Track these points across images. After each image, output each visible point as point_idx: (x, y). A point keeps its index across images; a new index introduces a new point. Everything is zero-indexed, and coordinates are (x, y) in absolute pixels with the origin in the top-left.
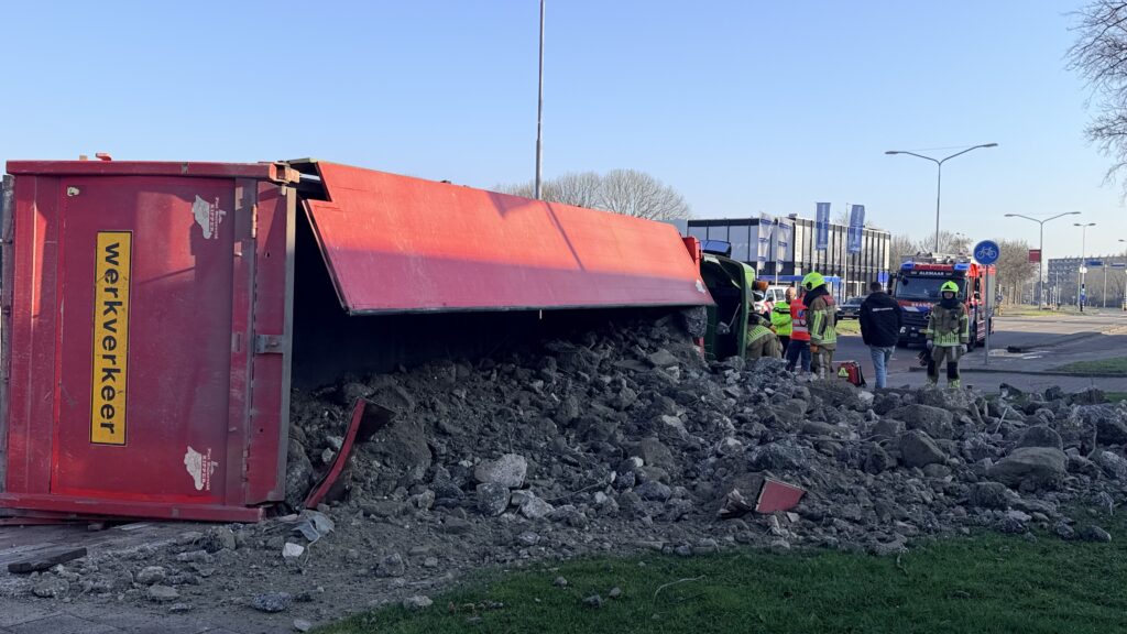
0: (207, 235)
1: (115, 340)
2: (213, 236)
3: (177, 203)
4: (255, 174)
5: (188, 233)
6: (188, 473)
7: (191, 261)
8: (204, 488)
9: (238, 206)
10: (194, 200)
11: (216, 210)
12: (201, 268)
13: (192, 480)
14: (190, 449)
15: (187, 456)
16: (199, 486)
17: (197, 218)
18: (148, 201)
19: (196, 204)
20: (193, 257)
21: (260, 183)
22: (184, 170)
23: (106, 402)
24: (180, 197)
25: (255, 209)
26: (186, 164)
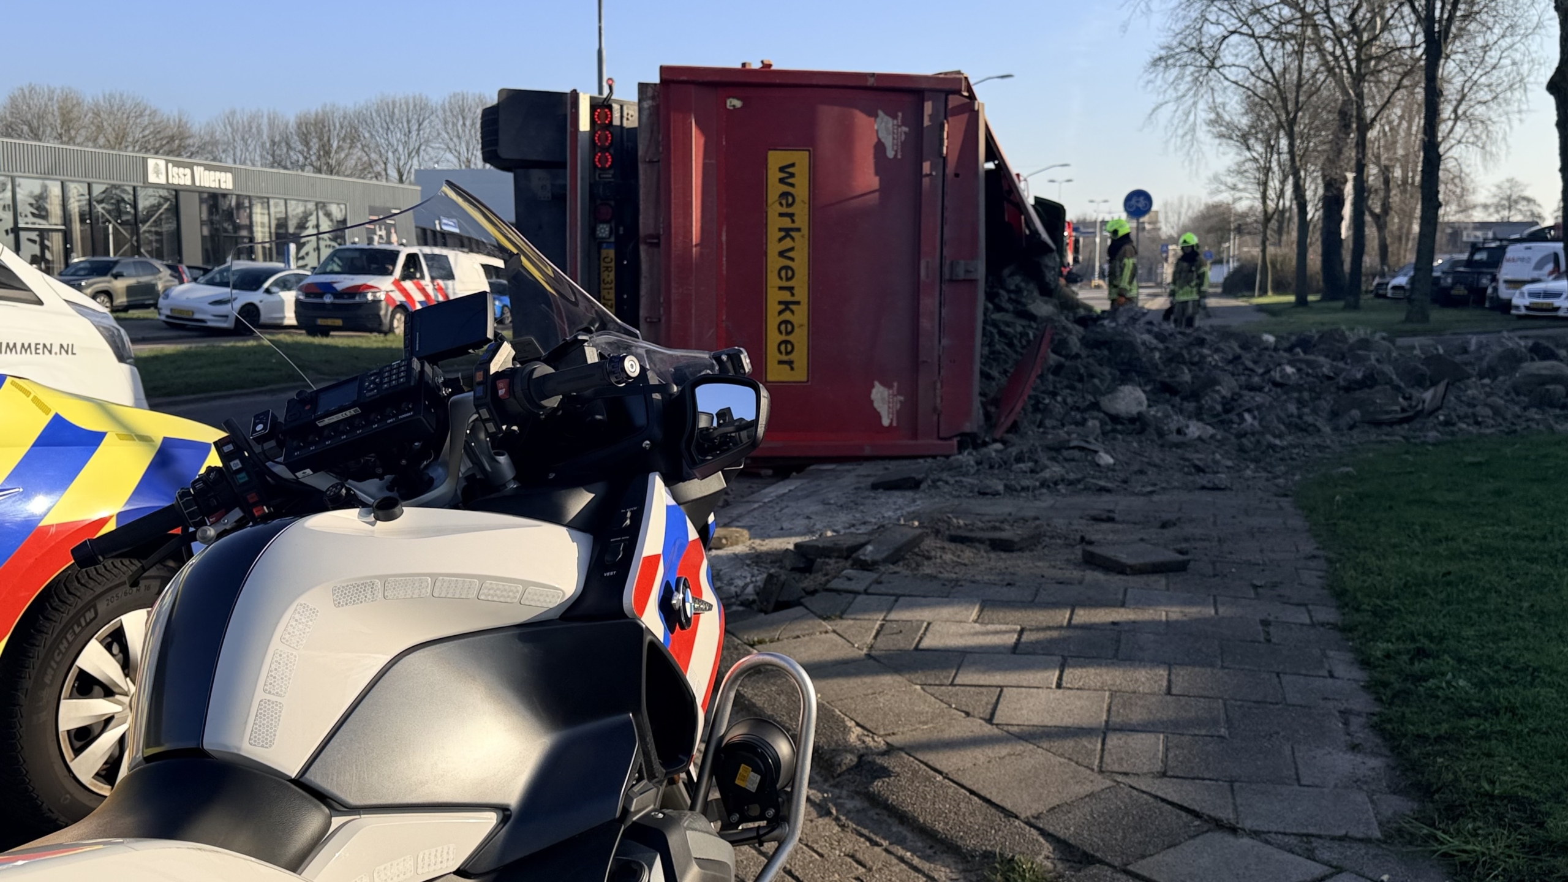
0: (890, 154)
1: (793, 271)
2: (896, 155)
3: (861, 118)
4: (947, 87)
5: (872, 151)
6: (875, 409)
7: (874, 182)
8: (891, 423)
9: (926, 122)
10: (876, 116)
11: (899, 126)
12: (885, 189)
13: (878, 417)
14: (877, 384)
15: (874, 391)
16: (886, 422)
17: (880, 135)
18: (828, 115)
19: (878, 120)
20: (877, 179)
21: (951, 97)
22: (871, 82)
23: (784, 337)
24: (863, 111)
25: (946, 126)
26: (873, 75)
